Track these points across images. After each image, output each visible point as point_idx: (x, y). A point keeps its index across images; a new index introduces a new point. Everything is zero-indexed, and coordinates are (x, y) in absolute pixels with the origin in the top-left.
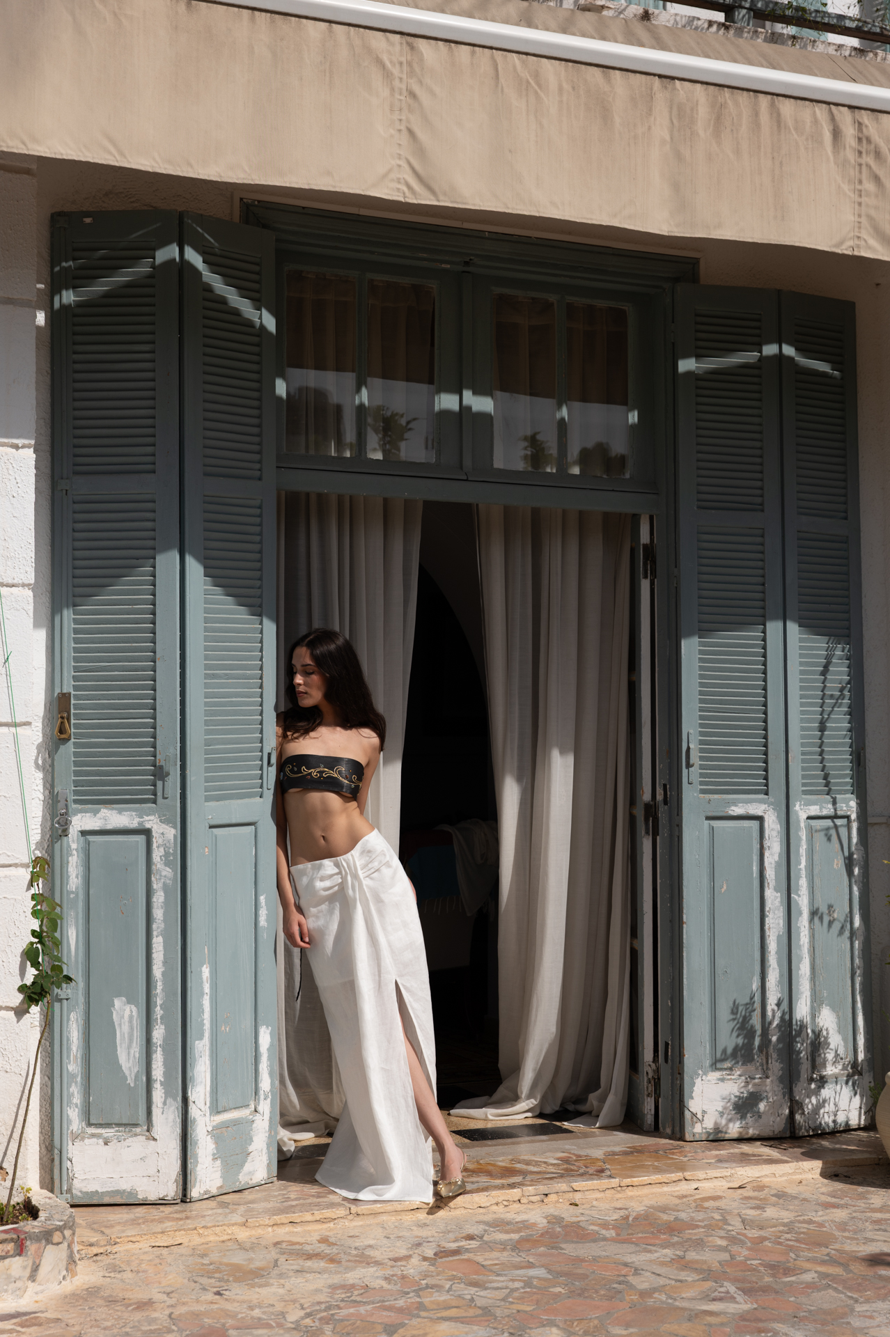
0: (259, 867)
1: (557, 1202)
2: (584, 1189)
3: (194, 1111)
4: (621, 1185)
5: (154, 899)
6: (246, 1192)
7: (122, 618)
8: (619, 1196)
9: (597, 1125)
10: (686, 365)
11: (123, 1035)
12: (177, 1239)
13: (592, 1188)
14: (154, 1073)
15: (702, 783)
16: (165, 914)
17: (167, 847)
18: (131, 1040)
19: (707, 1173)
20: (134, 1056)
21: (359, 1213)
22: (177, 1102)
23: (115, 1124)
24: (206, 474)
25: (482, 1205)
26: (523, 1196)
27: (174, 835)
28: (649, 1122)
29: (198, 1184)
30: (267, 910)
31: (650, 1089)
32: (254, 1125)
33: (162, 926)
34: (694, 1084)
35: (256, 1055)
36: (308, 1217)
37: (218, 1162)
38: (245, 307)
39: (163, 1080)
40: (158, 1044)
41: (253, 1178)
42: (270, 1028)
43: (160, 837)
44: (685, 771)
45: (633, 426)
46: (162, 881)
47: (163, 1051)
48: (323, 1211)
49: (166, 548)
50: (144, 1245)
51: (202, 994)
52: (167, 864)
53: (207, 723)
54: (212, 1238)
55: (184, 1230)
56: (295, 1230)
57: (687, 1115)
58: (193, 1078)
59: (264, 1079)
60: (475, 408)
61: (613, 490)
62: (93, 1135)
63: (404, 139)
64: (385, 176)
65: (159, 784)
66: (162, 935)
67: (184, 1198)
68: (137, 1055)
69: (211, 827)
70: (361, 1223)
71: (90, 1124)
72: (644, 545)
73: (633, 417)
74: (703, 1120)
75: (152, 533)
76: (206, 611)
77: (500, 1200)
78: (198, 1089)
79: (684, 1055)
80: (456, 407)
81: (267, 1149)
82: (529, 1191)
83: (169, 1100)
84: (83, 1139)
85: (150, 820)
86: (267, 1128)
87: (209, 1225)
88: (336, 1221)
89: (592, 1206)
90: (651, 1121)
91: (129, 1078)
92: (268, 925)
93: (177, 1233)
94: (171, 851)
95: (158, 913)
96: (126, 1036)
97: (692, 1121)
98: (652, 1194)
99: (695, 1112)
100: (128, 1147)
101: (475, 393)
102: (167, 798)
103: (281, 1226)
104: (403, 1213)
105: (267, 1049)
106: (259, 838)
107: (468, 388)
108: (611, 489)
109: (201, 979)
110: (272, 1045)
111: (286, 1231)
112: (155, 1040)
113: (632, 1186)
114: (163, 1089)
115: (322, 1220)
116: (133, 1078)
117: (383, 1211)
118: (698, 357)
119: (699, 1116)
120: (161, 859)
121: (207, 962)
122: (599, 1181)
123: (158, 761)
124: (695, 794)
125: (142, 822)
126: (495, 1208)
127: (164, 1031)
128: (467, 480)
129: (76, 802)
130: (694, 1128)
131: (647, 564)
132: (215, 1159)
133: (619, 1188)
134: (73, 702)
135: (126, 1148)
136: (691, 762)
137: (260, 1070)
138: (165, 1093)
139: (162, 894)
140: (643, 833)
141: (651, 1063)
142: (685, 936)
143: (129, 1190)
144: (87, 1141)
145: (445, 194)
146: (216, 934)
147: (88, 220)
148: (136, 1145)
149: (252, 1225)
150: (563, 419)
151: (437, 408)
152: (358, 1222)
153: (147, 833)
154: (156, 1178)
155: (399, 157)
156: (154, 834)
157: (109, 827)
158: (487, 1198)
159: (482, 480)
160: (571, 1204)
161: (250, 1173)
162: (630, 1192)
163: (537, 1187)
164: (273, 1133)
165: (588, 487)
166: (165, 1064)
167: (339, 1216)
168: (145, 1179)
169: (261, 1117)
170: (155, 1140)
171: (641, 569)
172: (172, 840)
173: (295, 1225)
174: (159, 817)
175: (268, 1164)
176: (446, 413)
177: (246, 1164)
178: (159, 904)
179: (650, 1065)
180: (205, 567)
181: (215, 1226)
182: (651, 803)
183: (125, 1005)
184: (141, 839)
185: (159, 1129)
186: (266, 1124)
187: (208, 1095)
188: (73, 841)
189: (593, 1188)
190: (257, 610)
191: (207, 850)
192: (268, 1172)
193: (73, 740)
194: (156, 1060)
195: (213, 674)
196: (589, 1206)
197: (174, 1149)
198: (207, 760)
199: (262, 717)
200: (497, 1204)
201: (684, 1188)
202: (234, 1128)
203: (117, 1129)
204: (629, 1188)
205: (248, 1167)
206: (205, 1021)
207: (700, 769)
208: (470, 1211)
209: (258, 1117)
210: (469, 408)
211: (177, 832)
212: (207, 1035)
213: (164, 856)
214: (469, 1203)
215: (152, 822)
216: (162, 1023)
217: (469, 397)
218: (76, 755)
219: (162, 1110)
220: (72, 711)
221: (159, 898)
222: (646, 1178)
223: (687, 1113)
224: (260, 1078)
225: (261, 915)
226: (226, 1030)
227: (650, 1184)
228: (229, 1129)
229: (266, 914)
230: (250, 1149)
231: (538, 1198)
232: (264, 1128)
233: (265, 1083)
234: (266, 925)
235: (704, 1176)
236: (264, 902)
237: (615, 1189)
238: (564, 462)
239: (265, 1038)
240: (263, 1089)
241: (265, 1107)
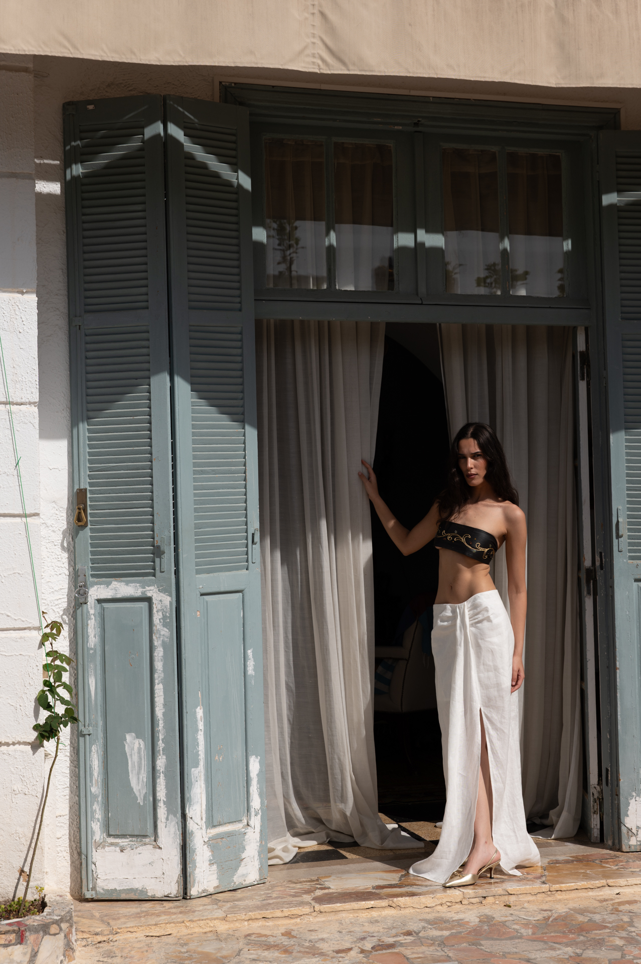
0: (246, 626)
1: (494, 903)
2: (518, 893)
3: (191, 825)
4: (551, 890)
5: (155, 654)
6: (239, 891)
7: (125, 427)
8: (549, 899)
9: (553, 837)
10: (609, 199)
11: (133, 763)
12: (168, 930)
14: (158, 794)
15: (630, 551)
16: (164, 666)
17: (164, 612)
18: (140, 768)
19: (627, 881)
20: (143, 780)
21: (322, 911)
22: (177, 818)
23: (129, 835)
24: (190, 308)
25: (428, 906)
26: (464, 898)
27: (170, 602)
28: (596, 835)
29: (196, 885)
30: (254, 661)
31: (596, 808)
32: (246, 837)
33: (162, 675)
34: (628, 804)
35: (247, 779)
36: (278, 913)
37: (215, 867)
38: (224, 171)
39: (165, 800)
40: (161, 771)
41: (247, 879)
42: (259, 757)
43: (158, 604)
44: (615, 541)
45: (567, 253)
46: (161, 639)
47: (165, 776)
48: (291, 909)
49: (158, 371)
50: (140, 935)
51: (197, 730)
52: (165, 625)
53: (196, 510)
54: (197, 930)
55: (174, 923)
56: (267, 924)
57: (624, 830)
58: (190, 798)
59: (254, 799)
60: (427, 244)
61: (550, 307)
62: (112, 844)
63: (318, 20)
64: (301, 52)
65: (157, 560)
66: (162, 683)
67: (185, 895)
68: (145, 780)
69: (202, 595)
70: (323, 919)
71: (109, 835)
72: (580, 352)
73: (568, 245)
74: (637, 834)
75: (147, 357)
76: (194, 419)
77: (444, 901)
78: (194, 808)
79: (620, 780)
80: (411, 244)
81: (259, 856)
82: (469, 894)
83: (171, 817)
84: (104, 847)
85: (151, 590)
86: (258, 839)
87: (195, 919)
88: (302, 917)
89: (523, 908)
90: (598, 834)
91: (139, 798)
92: (255, 674)
93: (168, 925)
94: (168, 614)
95: (159, 665)
96: (136, 764)
97: (628, 835)
98: (578, 898)
99: (630, 828)
100: (139, 854)
101: (427, 232)
102: (163, 572)
103: (255, 920)
104: (359, 911)
105: (257, 775)
106: (245, 603)
107: (421, 227)
108: (549, 306)
109: (196, 718)
110: (261, 771)
111: (259, 925)
112: (158, 768)
113: (561, 891)
114: (166, 807)
115: (290, 916)
116: (142, 798)
117: (342, 909)
118: (619, 191)
119: (634, 831)
120: (160, 621)
121: (201, 704)
122: (531, 887)
123: (156, 542)
124: (625, 561)
125: (145, 591)
126: (439, 908)
127: (165, 760)
128: (422, 304)
129: (93, 576)
130: (629, 841)
131: (584, 368)
132: (211, 864)
133: (549, 893)
134: (89, 495)
135: (138, 855)
136: (620, 533)
137: (251, 791)
138: (167, 810)
139: (162, 649)
140: (585, 593)
141: (596, 786)
142: (618, 680)
143: (141, 889)
144: (107, 848)
145: (354, 64)
146: (209, 681)
147: (91, 107)
148: (145, 852)
149: (231, 919)
150: (505, 250)
151: (395, 246)
152: (321, 918)
153: (149, 600)
154: (161, 880)
155: (314, 36)
156: (154, 601)
157: (119, 596)
158: (432, 900)
159: (434, 303)
160: (505, 906)
161: (243, 875)
162: (559, 896)
163: (477, 891)
164: (263, 843)
165: (528, 305)
166: (167, 787)
167: (304, 913)
168: (153, 880)
169: (252, 830)
170: (160, 848)
171: (579, 372)
172: (169, 606)
173: (267, 920)
174: (158, 587)
175: (260, 869)
176: (403, 249)
177: (240, 868)
178: (160, 658)
179: (595, 788)
180: (192, 384)
181: (199, 920)
182: (592, 568)
183: (134, 739)
184: (144, 605)
185: (163, 840)
186: (257, 836)
187: (204, 812)
188: (91, 608)
189: (526, 892)
190: (240, 419)
191: (198, 613)
192: (260, 875)
193: (89, 526)
194: (160, 784)
195: (202, 471)
196: (521, 907)
197: (176, 856)
198: (197, 541)
199: (246, 504)
200: (441, 905)
201: (607, 893)
202: (228, 839)
203: (131, 839)
204: (558, 892)
205: (241, 870)
206: (200, 752)
207: (628, 539)
208: (418, 910)
209: (249, 830)
210: (423, 244)
211: (172, 599)
212: (202, 763)
213: (162, 619)
214: (417, 903)
215: (152, 592)
216: (163, 754)
217: (422, 235)
218: (92, 538)
219: (165, 824)
220: (89, 503)
221: (159, 653)
222: (573, 884)
223: (623, 828)
224: (251, 798)
225: (249, 666)
226: (219, 759)
227: (577, 889)
228: (224, 840)
229: (254, 665)
230: (243, 856)
231: (477, 900)
232: (256, 839)
233: (256, 802)
234: (253, 673)
235: (625, 883)
236: (251, 655)
237: (546, 893)
238: (507, 286)
239: (255, 766)
240: (254, 808)
241: (256, 821)
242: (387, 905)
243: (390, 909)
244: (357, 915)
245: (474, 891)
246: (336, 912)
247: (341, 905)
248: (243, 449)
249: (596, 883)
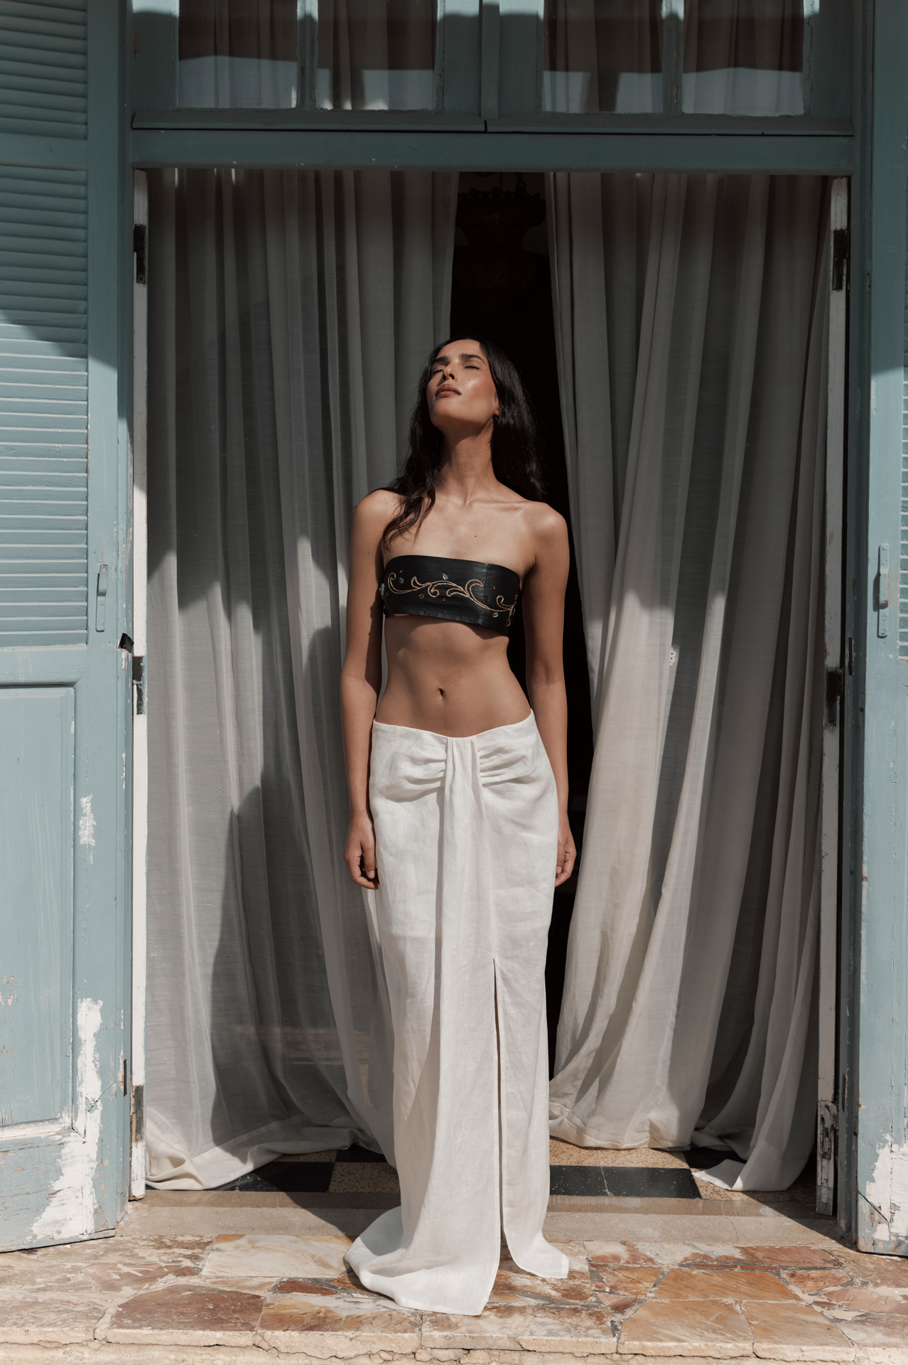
0: (78, 751)
2: (544, 1349)
4: (620, 1351)
13: (560, 1349)
15: (903, 637)
21: (110, 1340)
25: (340, 1355)
26: (421, 1347)
28: (824, 1200)
30: (95, 819)
31: (827, 1146)
32: (64, 1151)
34: (876, 1157)
35: (72, 1042)
36: (18, 1335)
41: (62, 1229)
42: (101, 1002)
44: (871, 615)
45: (811, 22)
48: (46, 1329)
57: (863, 1207)
59: (86, 1080)
60: (505, 9)
61: (763, 135)
70: (113, 1357)
72: (836, 232)
73: (812, 6)
74: (892, 1220)
77: (375, 1349)
79: (859, 1106)
81: (94, 1186)
82: (434, 1340)
86: (94, 1156)
88: (68, 1349)
90: (828, 1199)
92: (96, 843)
97: (872, 1219)
99: (877, 1205)
104: (189, 1350)
105: (95, 1035)
106: (78, 707)
108: (760, 133)
110: (104, 1028)
113: (645, 1356)
115: (42, 1344)
117: (150, 1340)
119: (885, 1211)
122: (574, 1339)
124: (891, 656)
128: (485, 132)
130: (875, 1231)
131: (842, 265)
133: (616, 1357)
136: (882, 599)
137: (81, 1064)
140: (825, 721)
141: (830, 1104)
142: (864, 902)
150: (673, 16)
151: (439, 14)
152: (108, 1356)
158: (350, 1343)
159: (512, 130)
161: (56, 1222)
163: (449, 1335)
164: (106, 1163)
165: (714, 131)
167: (73, 1341)
169: (81, 1138)
171: (831, 274)
175: (96, 1211)
176: (455, 21)
177: (48, 1209)
179: (827, 1107)
182: (840, 671)
186: (92, 1149)
189: (562, 1350)
192: (96, 1222)
199: (87, 517)
200: (370, 1355)
202: (21, 1153)
204: (638, 1357)
205: (50, 1213)
207: (902, 611)
208: (315, 1362)
209: (73, 1138)
210: (496, 9)
223: (861, 1202)
224: (79, 1078)
225: (82, 827)
226: (6, 1002)
227: (681, 1356)
228: (9, 1154)
229: (94, 826)
230: (56, 1186)
231: (450, 1354)
232: (88, 1156)
233: (90, 1086)
234: (93, 842)
235: (797, 1355)
236: (89, 808)
237: (608, 1356)
238: (674, 94)
239: (90, 1018)
240: (84, 1096)
241: (90, 1123)
242: (250, 1343)
243: (256, 1352)
244: (185, 1356)
245: (445, 1333)
246: (141, 1345)
247: (151, 1332)
248: (85, 410)
249: (726, 1349)
